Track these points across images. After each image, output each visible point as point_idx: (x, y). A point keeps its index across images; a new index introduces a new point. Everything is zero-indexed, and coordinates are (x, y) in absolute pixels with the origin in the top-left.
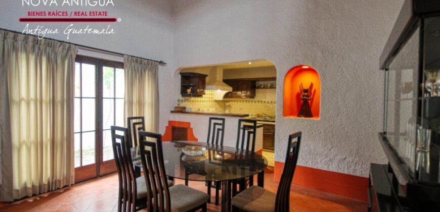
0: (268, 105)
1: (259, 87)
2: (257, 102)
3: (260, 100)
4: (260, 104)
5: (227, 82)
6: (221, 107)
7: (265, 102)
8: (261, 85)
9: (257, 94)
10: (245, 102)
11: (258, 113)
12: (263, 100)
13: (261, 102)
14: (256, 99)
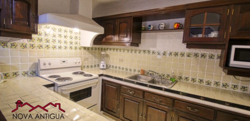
0: (159, 57)
1: (147, 30)
2: (142, 52)
3: (147, 49)
4: (147, 54)
5: (100, 21)
6: (95, 56)
7: (153, 52)
8: (150, 26)
9: (142, 40)
10: (126, 51)
11: (142, 68)
12: (152, 49)
13: (149, 51)
14: (142, 47)
